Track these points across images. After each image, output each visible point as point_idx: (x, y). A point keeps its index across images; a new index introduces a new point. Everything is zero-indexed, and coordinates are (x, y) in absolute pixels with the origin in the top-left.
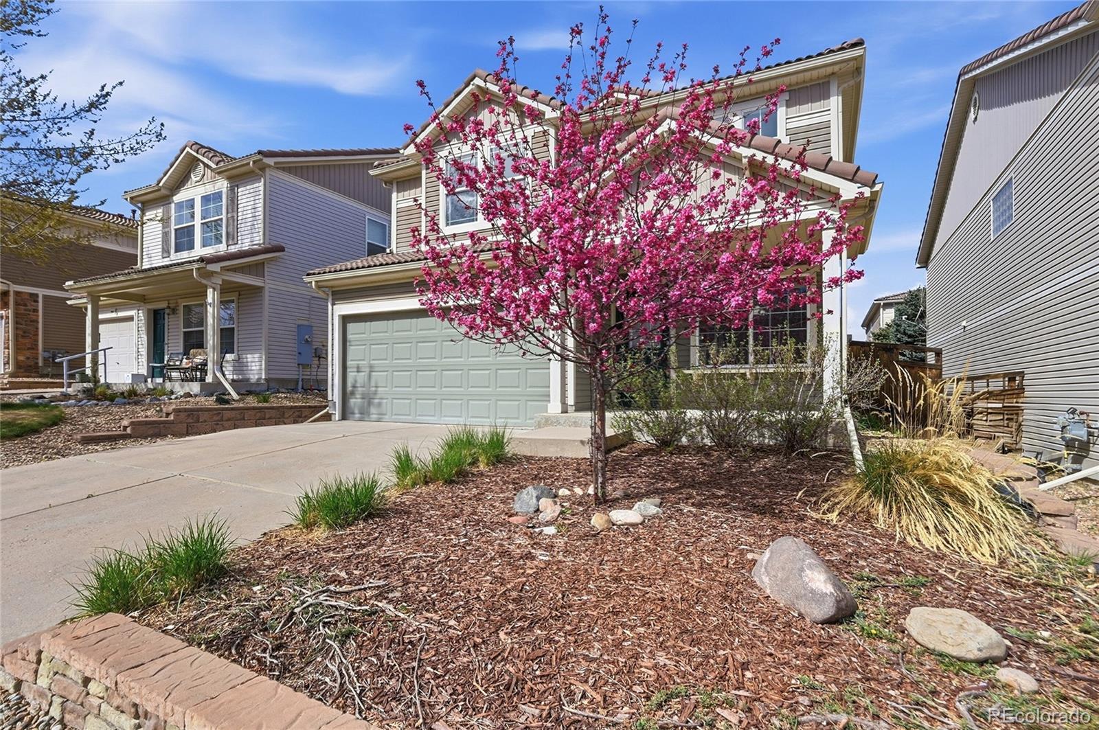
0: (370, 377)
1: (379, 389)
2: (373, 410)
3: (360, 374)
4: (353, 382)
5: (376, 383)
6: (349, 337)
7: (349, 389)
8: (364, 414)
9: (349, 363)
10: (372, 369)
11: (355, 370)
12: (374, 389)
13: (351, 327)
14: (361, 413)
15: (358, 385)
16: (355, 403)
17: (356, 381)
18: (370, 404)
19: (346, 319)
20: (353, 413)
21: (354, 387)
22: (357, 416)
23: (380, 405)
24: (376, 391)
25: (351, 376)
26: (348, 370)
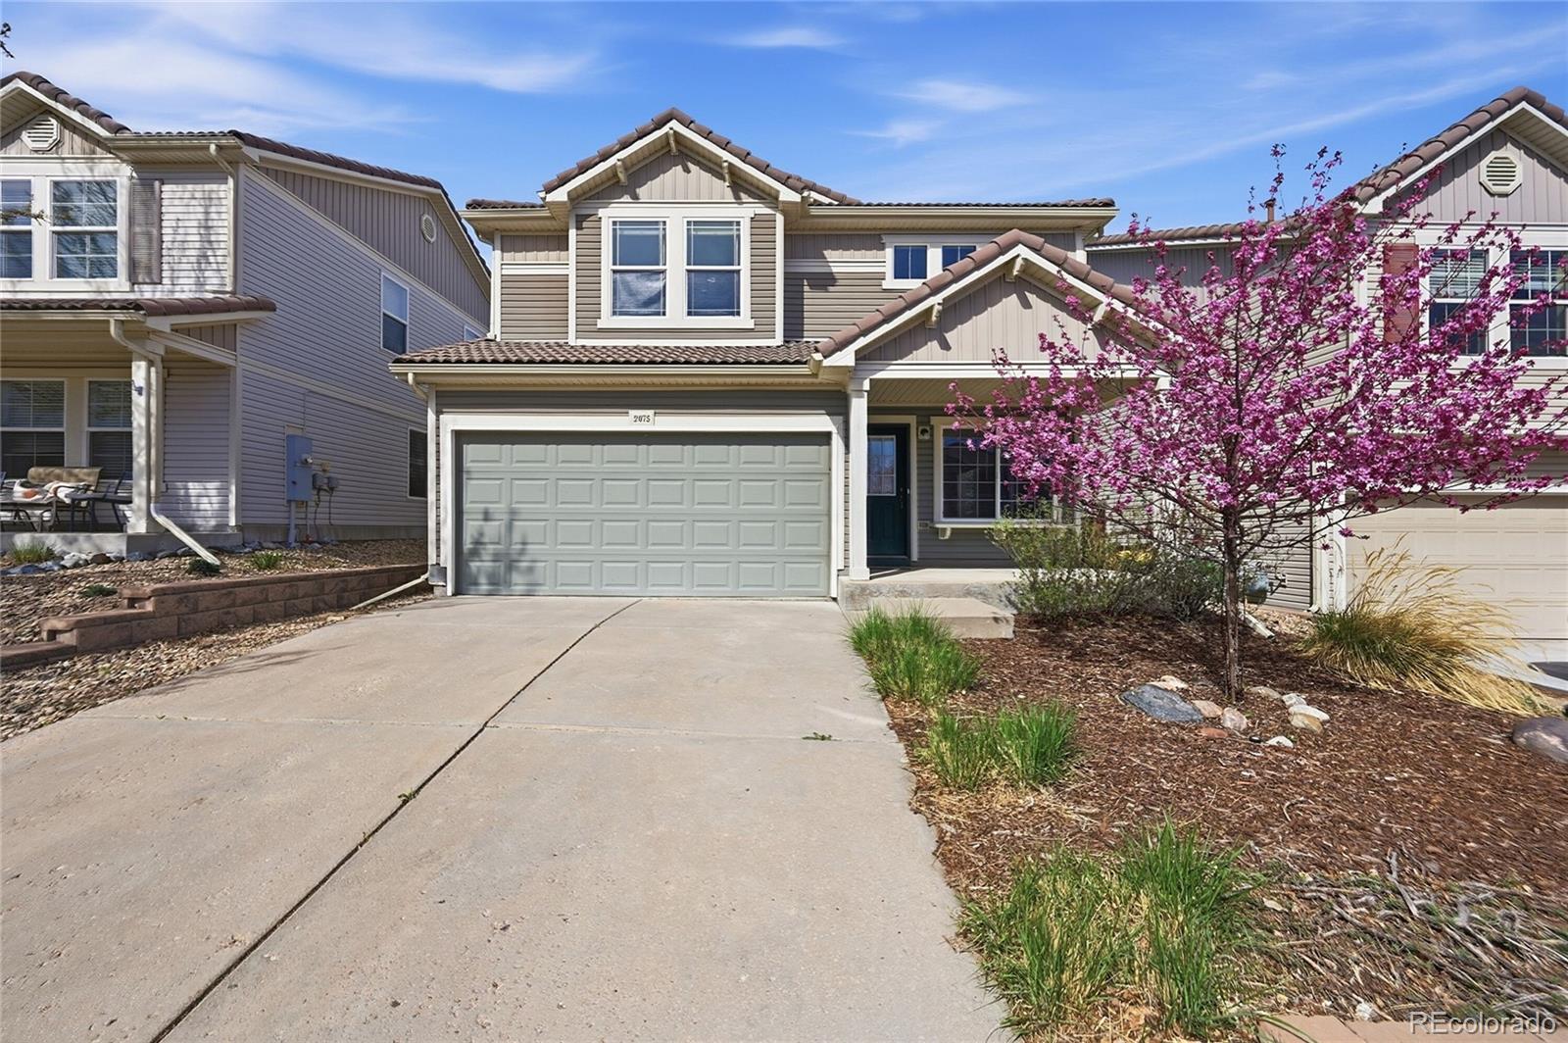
0: (510, 528)
1: (529, 547)
2: (516, 578)
3: (489, 523)
4: (476, 535)
5: (524, 536)
6: (467, 464)
7: (467, 545)
8: (498, 584)
9: (467, 506)
10: (513, 515)
11: (481, 517)
12: (519, 547)
13: (470, 450)
14: (491, 584)
15: (486, 540)
16: (479, 568)
17: (481, 534)
18: (511, 567)
19: (461, 438)
20: (476, 584)
21: (478, 543)
22: (484, 588)
23: (530, 570)
24: (523, 549)
25: (470, 528)
26: (465, 517)
